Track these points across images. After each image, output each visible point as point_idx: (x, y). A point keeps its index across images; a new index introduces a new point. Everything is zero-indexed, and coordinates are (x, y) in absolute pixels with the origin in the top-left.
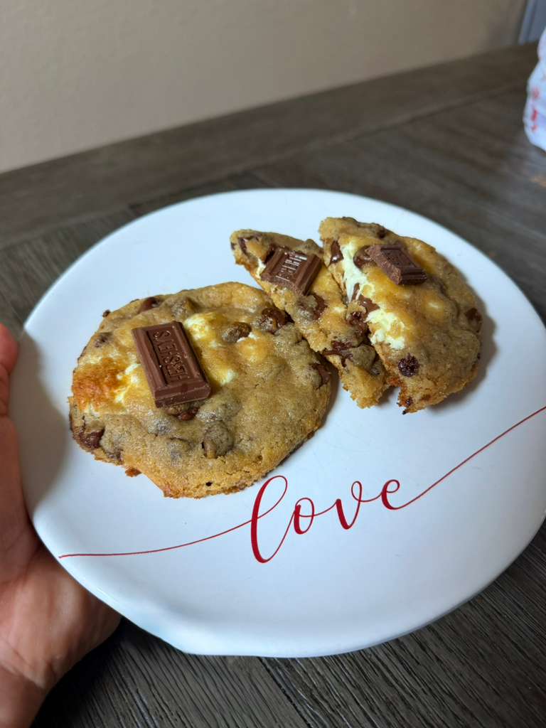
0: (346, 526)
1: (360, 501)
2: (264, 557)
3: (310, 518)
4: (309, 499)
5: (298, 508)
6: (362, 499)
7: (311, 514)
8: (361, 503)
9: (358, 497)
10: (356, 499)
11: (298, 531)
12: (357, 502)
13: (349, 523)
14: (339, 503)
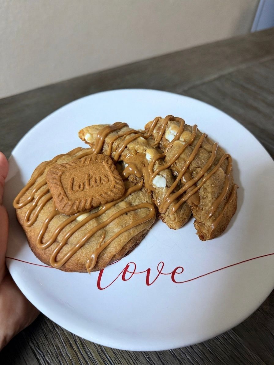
0: (148, 284)
1: (160, 272)
2: (102, 287)
3: (132, 274)
4: (135, 264)
5: (128, 266)
6: (161, 272)
7: (133, 272)
8: (160, 274)
9: (160, 271)
10: (158, 271)
11: (124, 279)
12: (159, 273)
13: (150, 283)
14: (149, 270)
